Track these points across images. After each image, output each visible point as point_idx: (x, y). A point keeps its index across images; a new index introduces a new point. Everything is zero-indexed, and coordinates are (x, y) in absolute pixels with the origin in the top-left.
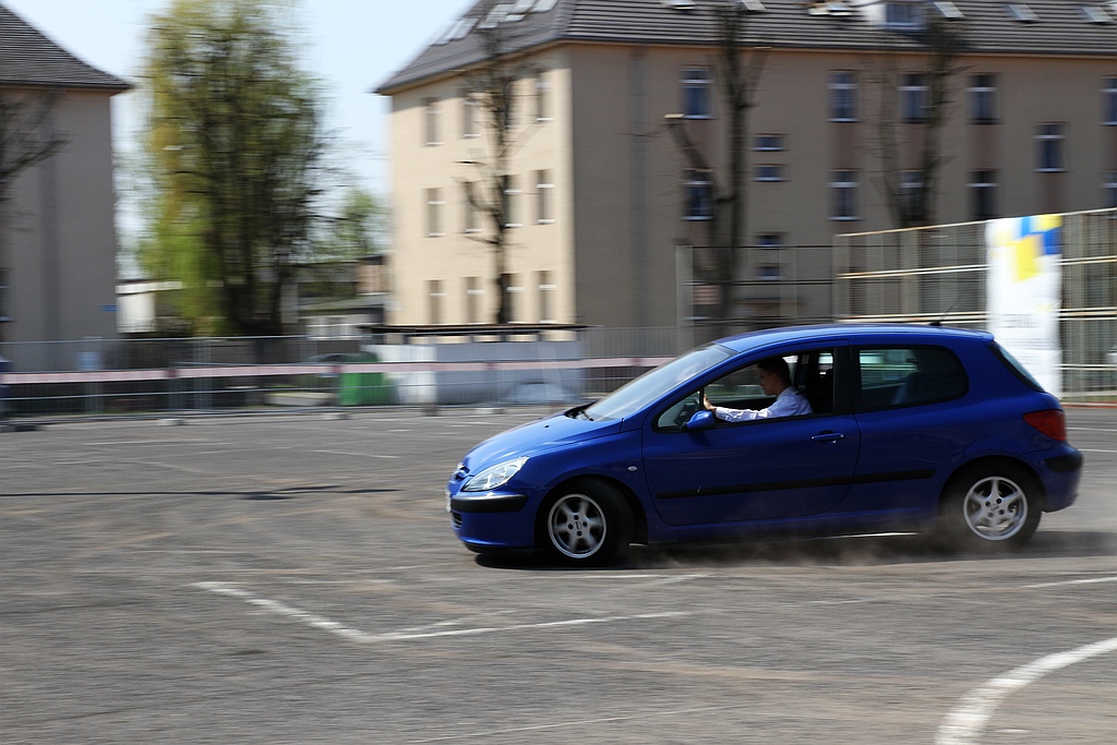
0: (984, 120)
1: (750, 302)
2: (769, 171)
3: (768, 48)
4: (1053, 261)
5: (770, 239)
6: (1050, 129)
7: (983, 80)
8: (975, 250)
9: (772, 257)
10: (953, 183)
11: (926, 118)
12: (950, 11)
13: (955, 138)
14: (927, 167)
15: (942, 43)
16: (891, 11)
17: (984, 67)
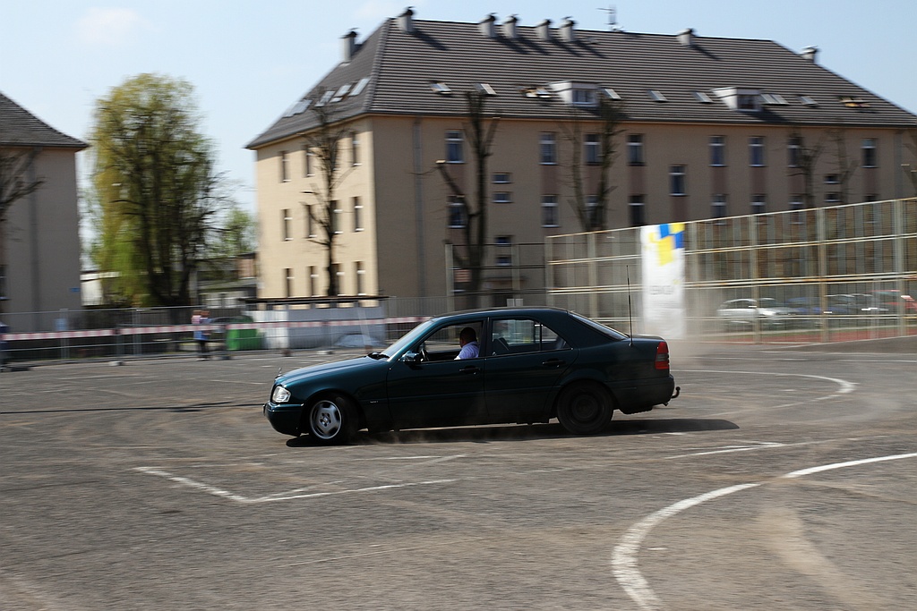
0: (636, 163)
1: (491, 280)
2: (502, 196)
3: (499, 118)
4: (680, 251)
5: (504, 239)
6: (677, 169)
7: (635, 138)
8: (633, 246)
9: (505, 251)
10: (618, 201)
11: (601, 162)
12: (614, 94)
13: (619, 175)
14: (602, 193)
15: (609, 115)
16: (576, 95)
17: (635, 130)
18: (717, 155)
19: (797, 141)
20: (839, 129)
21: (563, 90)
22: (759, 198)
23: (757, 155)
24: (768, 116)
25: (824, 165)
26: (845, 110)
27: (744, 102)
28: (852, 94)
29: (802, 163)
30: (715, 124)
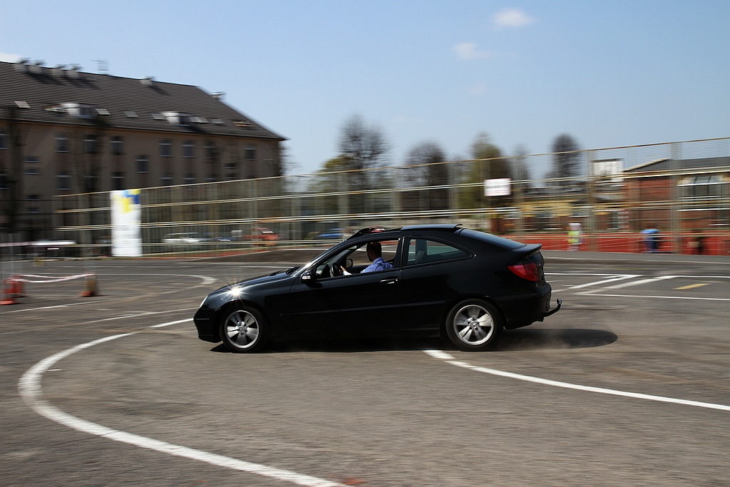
0: (118, 153)
1: (25, 222)
2: (32, 170)
3: (31, 123)
4: (138, 206)
5: (34, 197)
6: (143, 157)
7: (117, 138)
8: (107, 202)
9: (33, 204)
10: (106, 176)
11: (94, 151)
12: (103, 112)
13: (106, 159)
14: (95, 170)
15: (100, 124)
16: (83, 111)
17: (116, 134)
18: (166, 150)
19: (210, 143)
20: (233, 138)
21: (71, 108)
22: (190, 175)
23: (189, 152)
24: (195, 129)
25: (226, 158)
26: (235, 128)
27: (183, 120)
28: (239, 119)
29: (213, 156)
30: (165, 132)
